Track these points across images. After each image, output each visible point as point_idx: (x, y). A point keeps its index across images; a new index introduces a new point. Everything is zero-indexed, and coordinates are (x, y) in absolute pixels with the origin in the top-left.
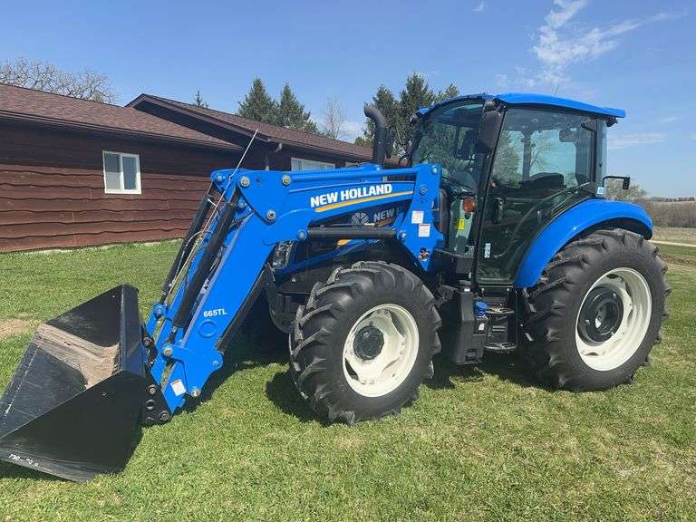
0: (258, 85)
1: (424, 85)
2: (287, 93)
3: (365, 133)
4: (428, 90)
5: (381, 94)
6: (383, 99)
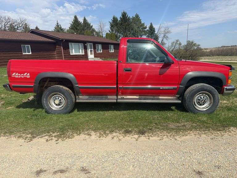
1: (127, 14)
2: (85, 20)
3: (110, 31)
4: (128, 16)
5: (114, 18)
6: (115, 20)
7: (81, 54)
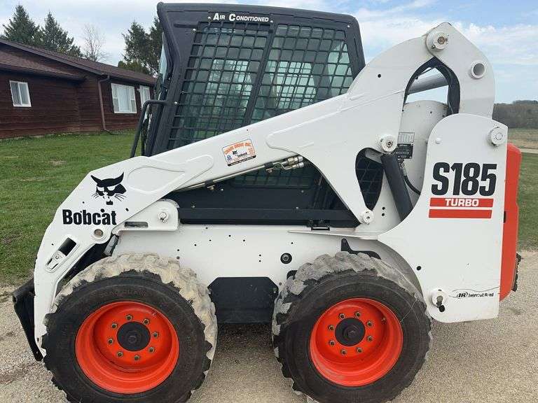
0: (20, 10)
2: (51, 22)
3: (125, 58)
5: (134, 28)
7: (132, 112)
